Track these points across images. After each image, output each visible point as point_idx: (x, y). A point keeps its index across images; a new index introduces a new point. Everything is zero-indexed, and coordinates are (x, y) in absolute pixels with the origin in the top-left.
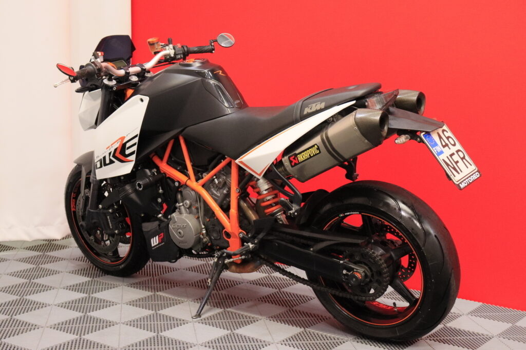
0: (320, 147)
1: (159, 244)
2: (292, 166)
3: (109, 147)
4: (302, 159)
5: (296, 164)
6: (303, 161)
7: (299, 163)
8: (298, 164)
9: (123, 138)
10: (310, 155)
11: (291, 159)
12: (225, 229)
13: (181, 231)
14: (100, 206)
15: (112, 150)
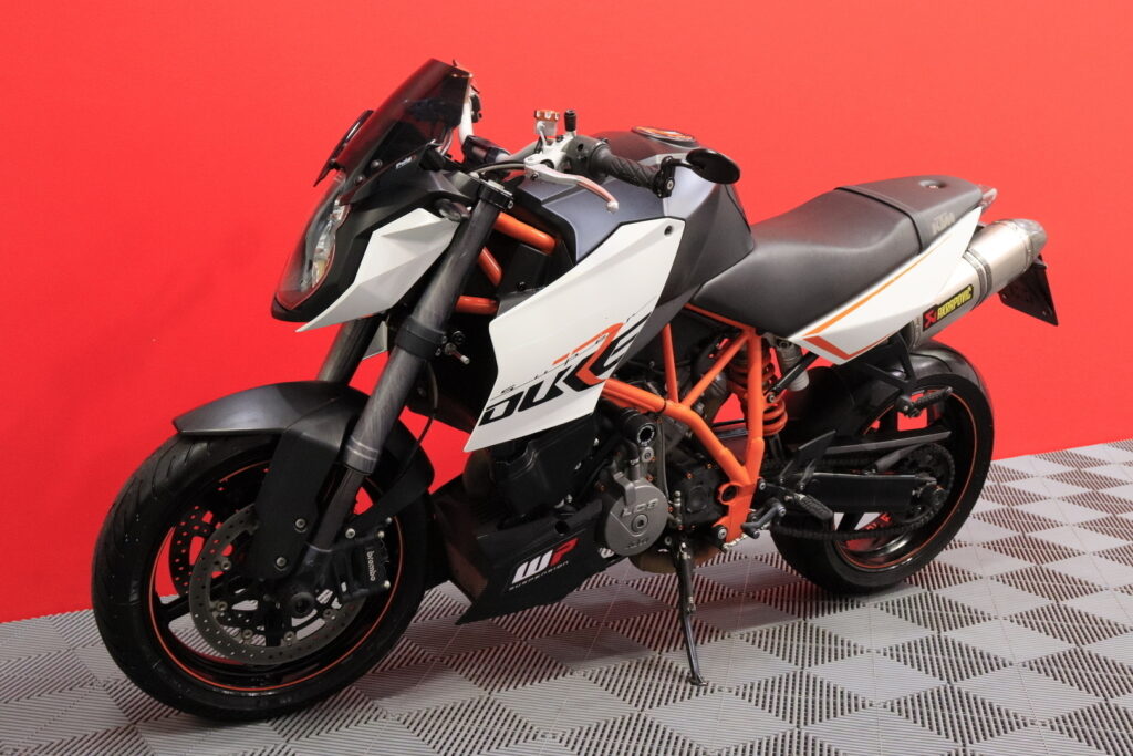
1: (549, 567)
2: (924, 330)
3: (566, 356)
4: (944, 314)
5: (931, 324)
6: (944, 317)
7: (937, 321)
8: (936, 323)
9: (619, 326)
10: (956, 304)
11: (928, 316)
12: (734, 483)
13: (642, 517)
14: (351, 530)
15: (574, 363)
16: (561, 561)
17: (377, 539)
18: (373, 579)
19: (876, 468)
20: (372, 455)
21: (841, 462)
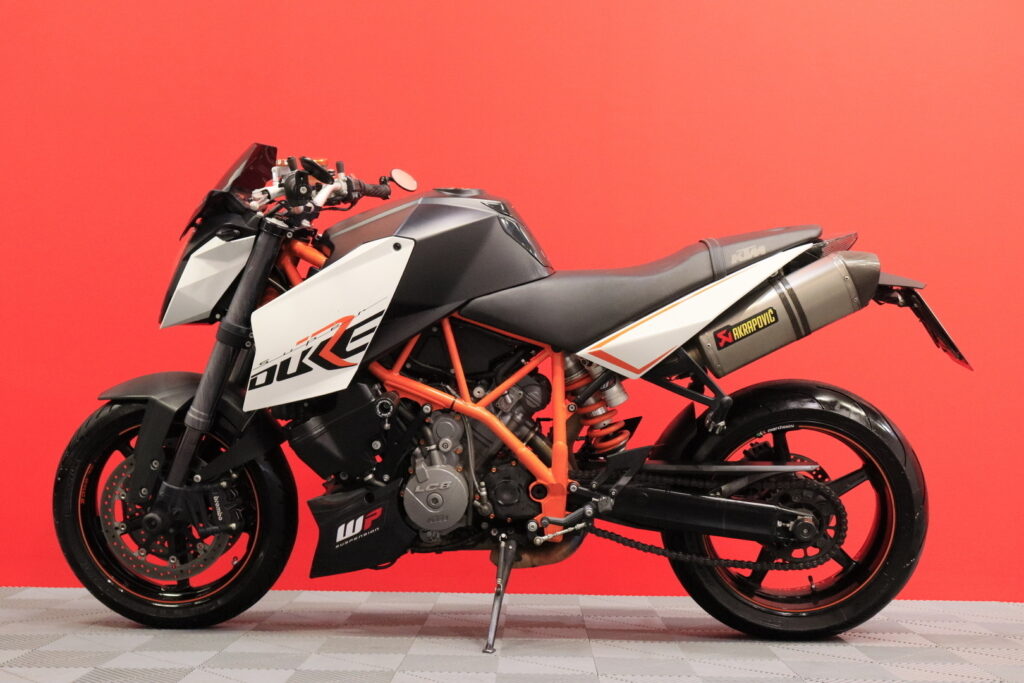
0: (778, 313)
1: (362, 532)
2: (719, 348)
3: (306, 339)
4: (741, 334)
5: (727, 344)
6: (743, 338)
7: (734, 341)
8: (732, 343)
9: (350, 318)
10: (757, 327)
11: (720, 335)
12: (539, 481)
13: (437, 496)
14: (199, 477)
15: (315, 345)
16: (372, 527)
17: (221, 487)
18: (220, 519)
19: (720, 491)
20: (204, 417)
21: (679, 481)
